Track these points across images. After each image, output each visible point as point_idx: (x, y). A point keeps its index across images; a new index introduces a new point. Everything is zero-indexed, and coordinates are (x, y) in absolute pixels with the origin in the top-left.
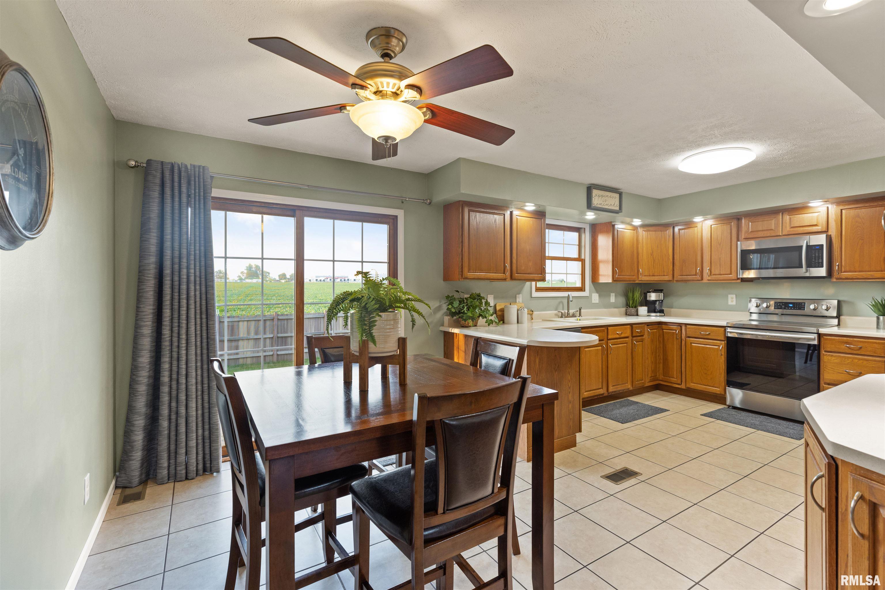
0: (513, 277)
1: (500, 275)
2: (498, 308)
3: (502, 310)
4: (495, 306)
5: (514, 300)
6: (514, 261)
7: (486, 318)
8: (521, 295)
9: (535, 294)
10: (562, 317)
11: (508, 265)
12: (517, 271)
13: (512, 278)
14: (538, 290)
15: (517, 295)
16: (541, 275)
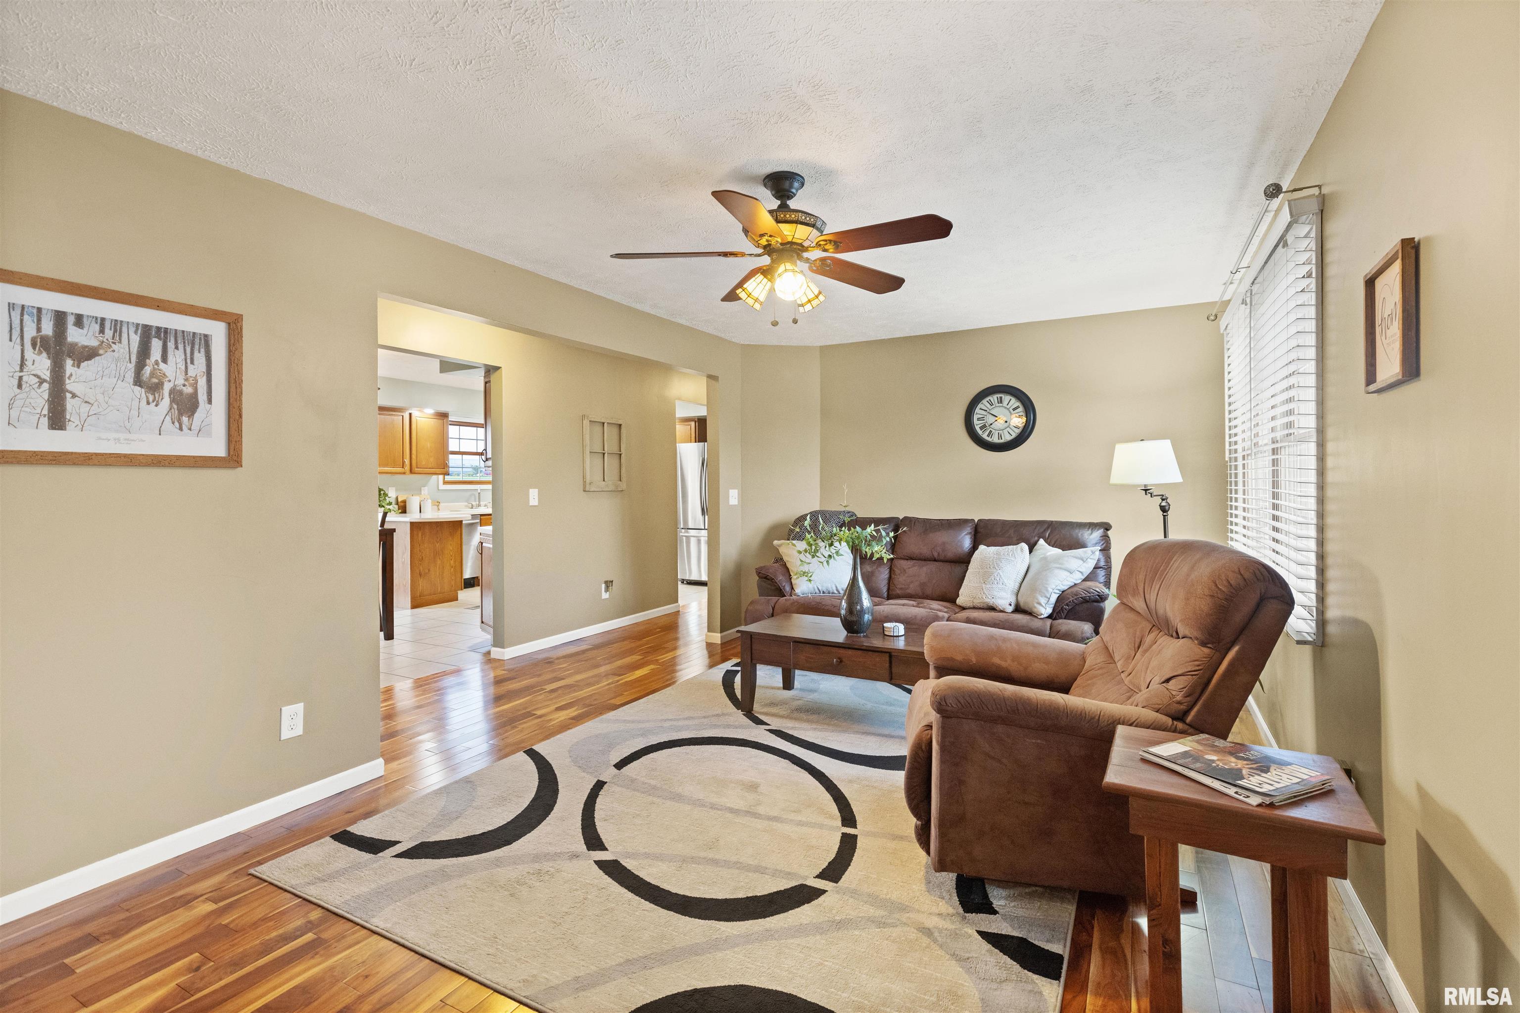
0: (413, 471)
1: (400, 470)
2: (400, 500)
3: (404, 502)
4: (397, 498)
5: (419, 491)
6: (414, 457)
7: (384, 507)
8: (426, 488)
9: (443, 487)
10: (472, 508)
11: (407, 461)
12: (417, 466)
13: (411, 472)
14: (445, 483)
15: (422, 488)
16: (443, 468)
